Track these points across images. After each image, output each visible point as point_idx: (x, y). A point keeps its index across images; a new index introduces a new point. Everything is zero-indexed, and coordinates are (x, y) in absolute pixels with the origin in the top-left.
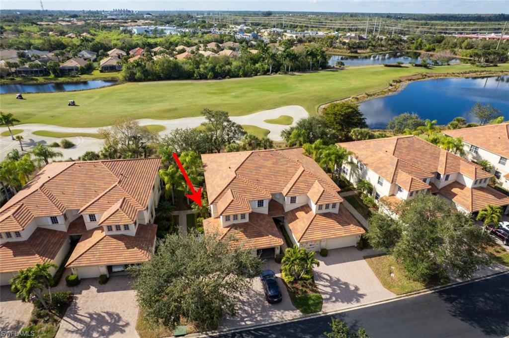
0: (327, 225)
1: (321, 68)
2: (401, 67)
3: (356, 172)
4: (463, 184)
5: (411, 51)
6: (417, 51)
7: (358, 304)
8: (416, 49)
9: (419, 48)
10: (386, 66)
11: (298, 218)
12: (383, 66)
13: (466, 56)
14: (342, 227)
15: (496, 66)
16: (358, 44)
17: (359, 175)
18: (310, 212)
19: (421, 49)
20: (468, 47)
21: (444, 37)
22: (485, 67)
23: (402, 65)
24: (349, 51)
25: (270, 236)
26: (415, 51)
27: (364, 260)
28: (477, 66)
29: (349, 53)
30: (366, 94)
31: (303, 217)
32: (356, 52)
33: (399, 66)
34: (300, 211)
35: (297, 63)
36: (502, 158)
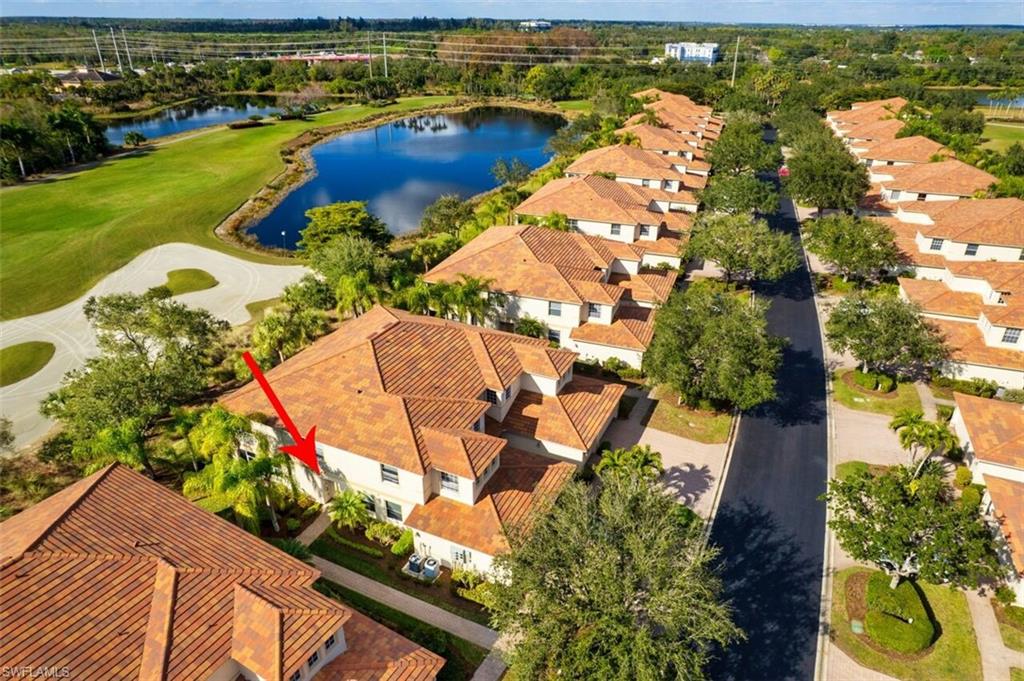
0: (584, 404)
1: (100, 155)
2: (261, 125)
3: (490, 313)
4: (624, 272)
5: (229, 93)
6: (241, 93)
7: (717, 482)
8: (238, 88)
9: (243, 87)
10: (235, 127)
11: (537, 419)
12: (227, 128)
13: (332, 91)
14: (600, 397)
15: (395, 103)
16: (116, 91)
17: (499, 315)
18: (544, 399)
19: (247, 88)
20: (319, 77)
21: (268, 62)
22: (384, 106)
23: (261, 121)
24: (108, 109)
25: (550, 466)
26: (236, 93)
27: (647, 429)
28: (373, 106)
29: (111, 112)
30: (269, 187)
31: (543, 412)
32: (127, 109)
33: (256, 123)
34: (525, 406)
35: (36, 150)
36: (613, 225)
